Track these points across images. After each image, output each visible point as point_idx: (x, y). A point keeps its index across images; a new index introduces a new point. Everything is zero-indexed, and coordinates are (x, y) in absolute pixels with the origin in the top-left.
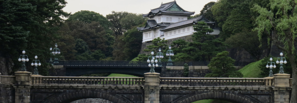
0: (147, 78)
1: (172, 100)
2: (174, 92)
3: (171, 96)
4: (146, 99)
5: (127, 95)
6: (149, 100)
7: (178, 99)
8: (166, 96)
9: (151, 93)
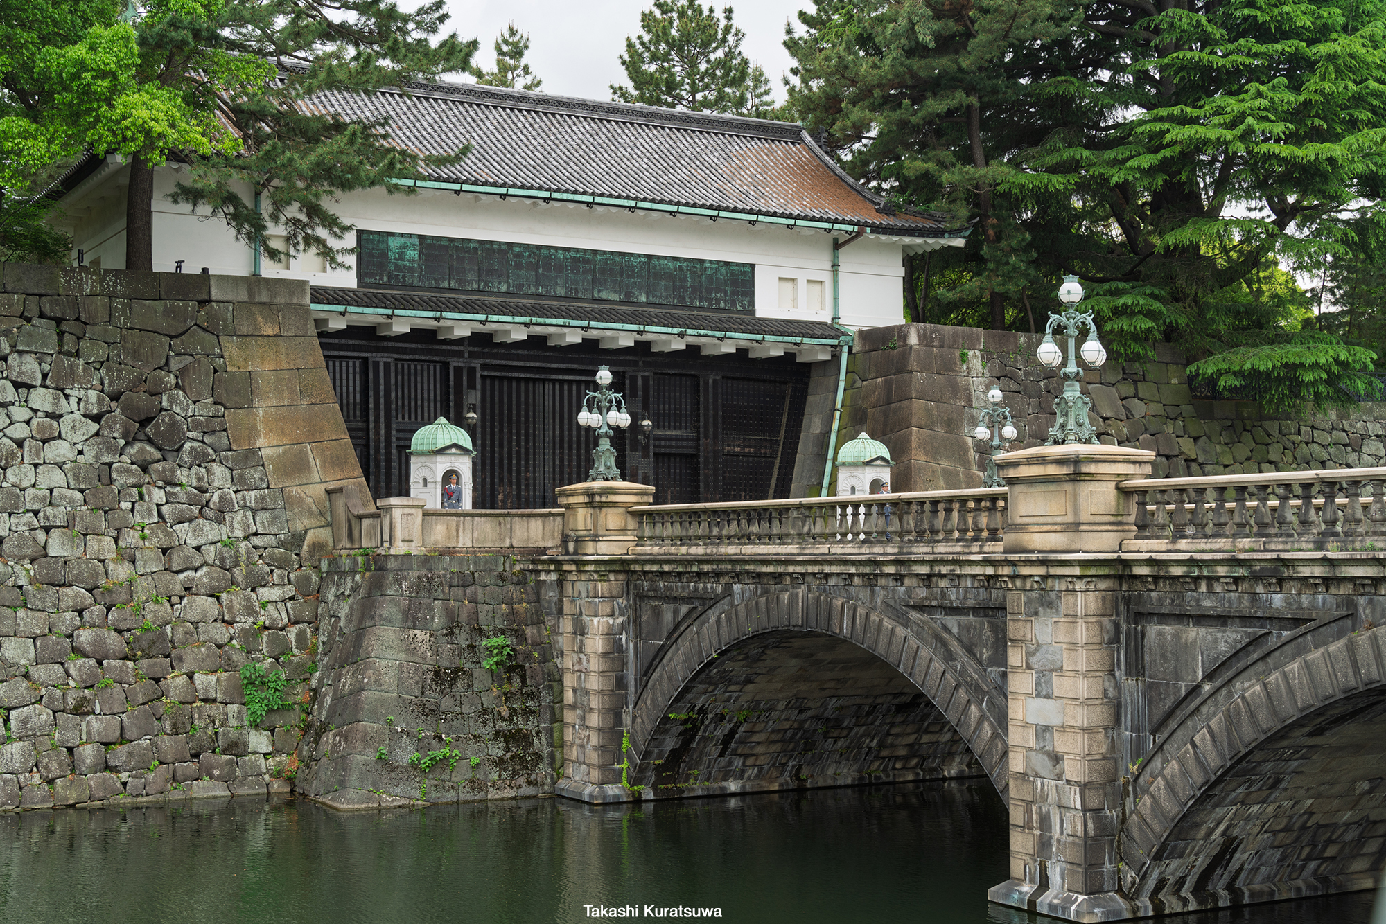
0: (1018, 489)
1: (1200, 676)
2: (1206, 603)
3: (1193, 633)
4: (1015, 657)
5: (963, 619)
6: (1029, 667)
7: (1240, 665)
8: (1160, 634)
9: (1036, 614)
